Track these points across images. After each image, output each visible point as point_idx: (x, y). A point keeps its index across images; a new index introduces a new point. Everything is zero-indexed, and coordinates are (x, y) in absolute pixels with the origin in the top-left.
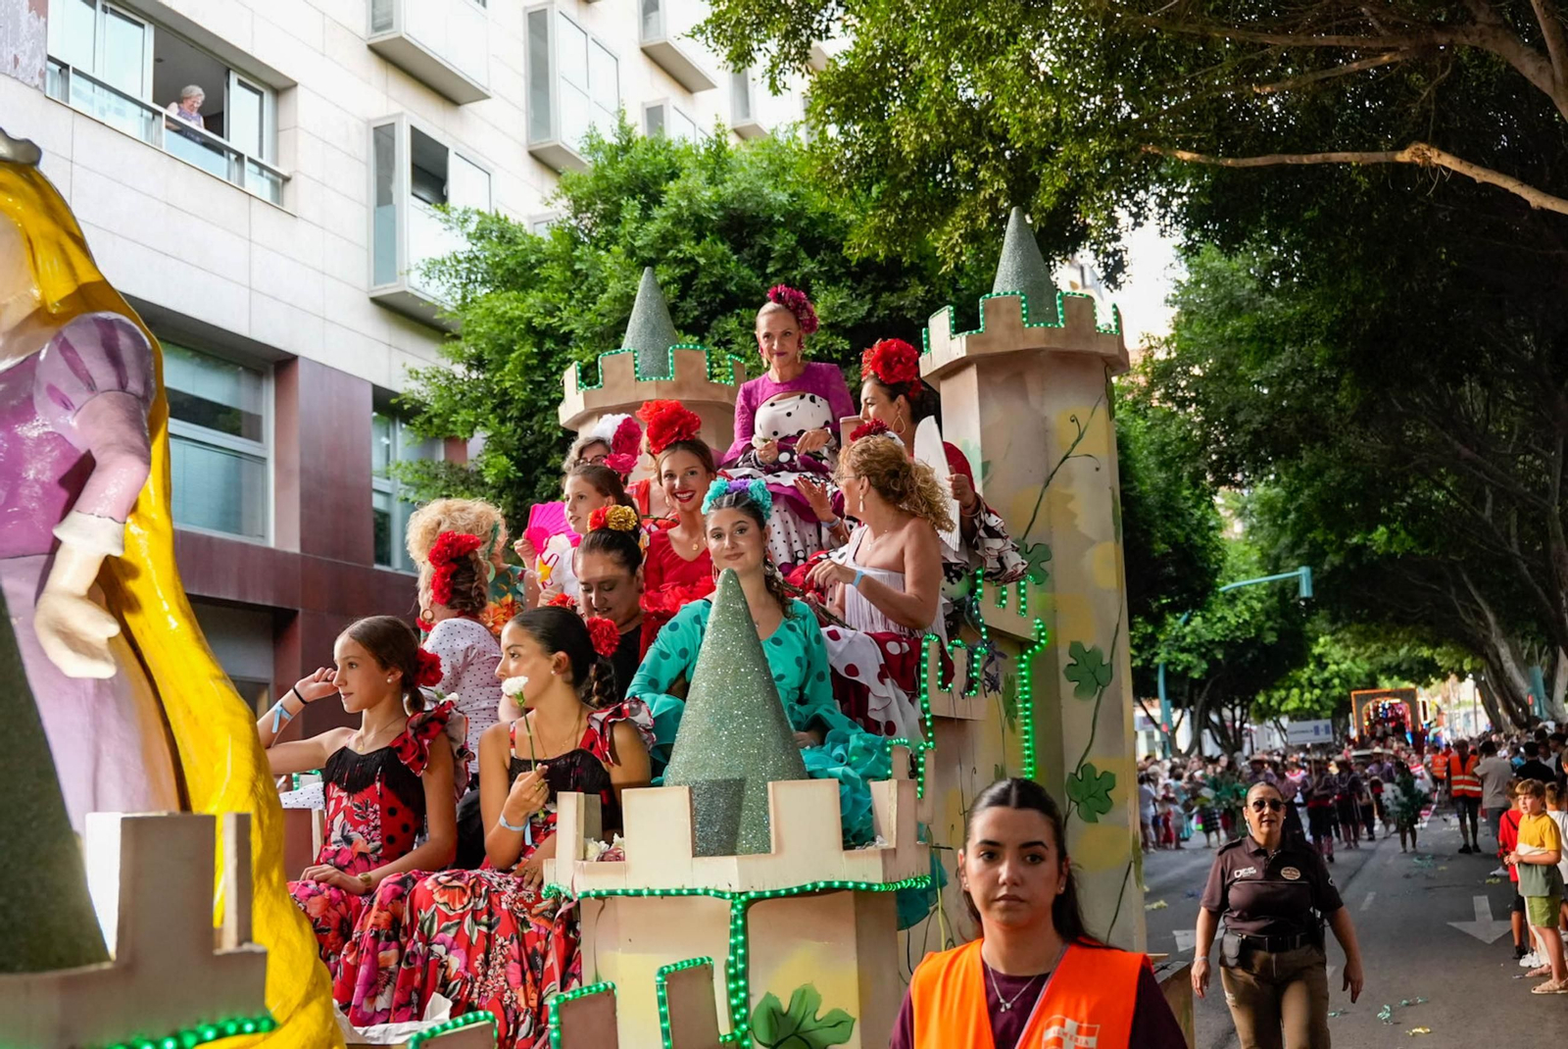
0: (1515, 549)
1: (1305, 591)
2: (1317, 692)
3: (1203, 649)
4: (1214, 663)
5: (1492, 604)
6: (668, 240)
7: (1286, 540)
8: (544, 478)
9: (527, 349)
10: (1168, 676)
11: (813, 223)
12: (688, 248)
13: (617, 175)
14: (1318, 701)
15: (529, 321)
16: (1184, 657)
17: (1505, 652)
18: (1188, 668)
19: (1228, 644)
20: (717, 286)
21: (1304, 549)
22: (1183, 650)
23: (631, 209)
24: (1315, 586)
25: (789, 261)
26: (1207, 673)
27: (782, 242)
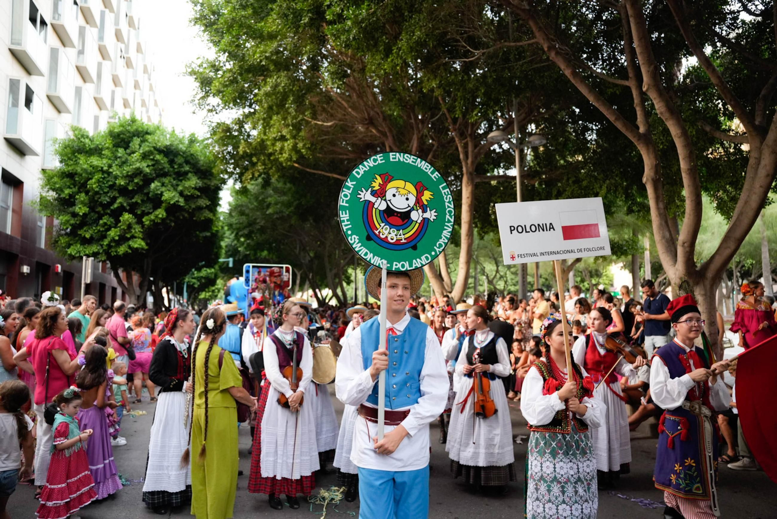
1: (231, 265)
2: (210, 293)
3: (199, 279)
4: (201, 282)
6: (151, 153)
8: (92, 214)
9: (100, 176)
10: (188, 286)
11: (188, 156)
12: (158, 157)
13: (132, 129)
14: (210, 296)
15: (102, 168)
16: (194, 281)
18: (194, 284)
20: (161, 169)
22: (193, 278)
23: (136, 141)
24: (234, 262)
25: (180, 165)
27: (179, 160)
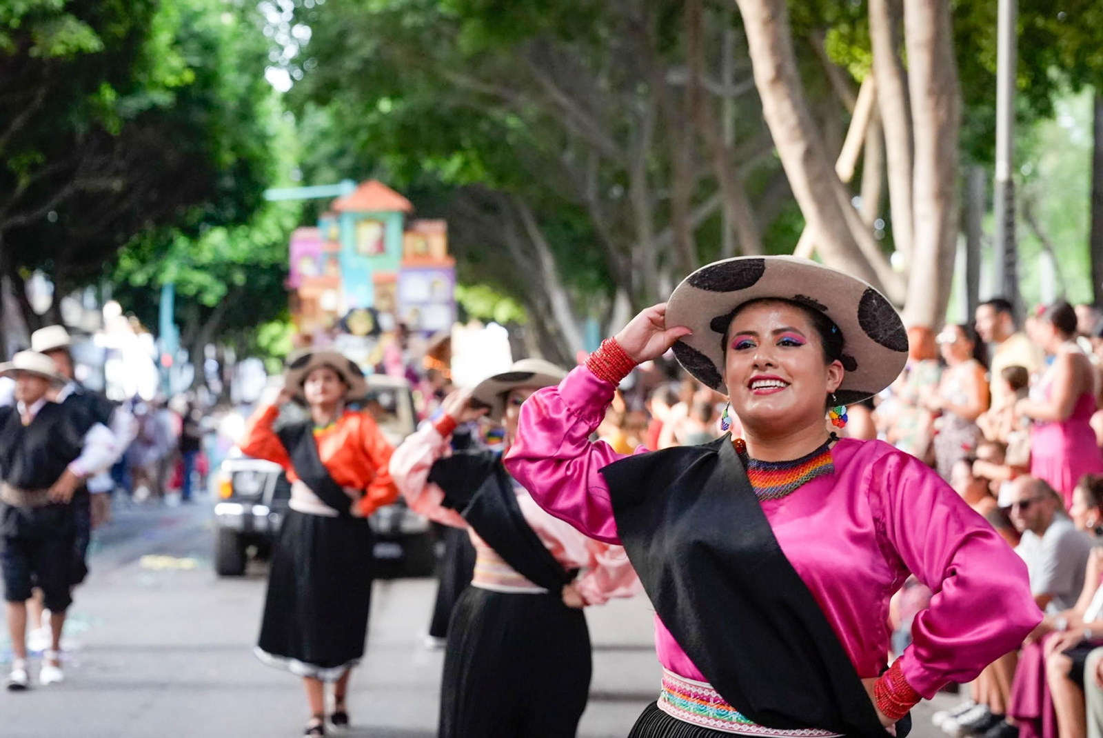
0: (591, 195)
3: (221, 269)
4: (231, 287)
5: (554, 248)
7: (327, 147)
10: (180, 300)
16: (201, 278)
17: (559, 302)
18: (201, 290)
19: (252, 268)
21: (347, 162)
22: (196, 268)
26: (224, 299)
